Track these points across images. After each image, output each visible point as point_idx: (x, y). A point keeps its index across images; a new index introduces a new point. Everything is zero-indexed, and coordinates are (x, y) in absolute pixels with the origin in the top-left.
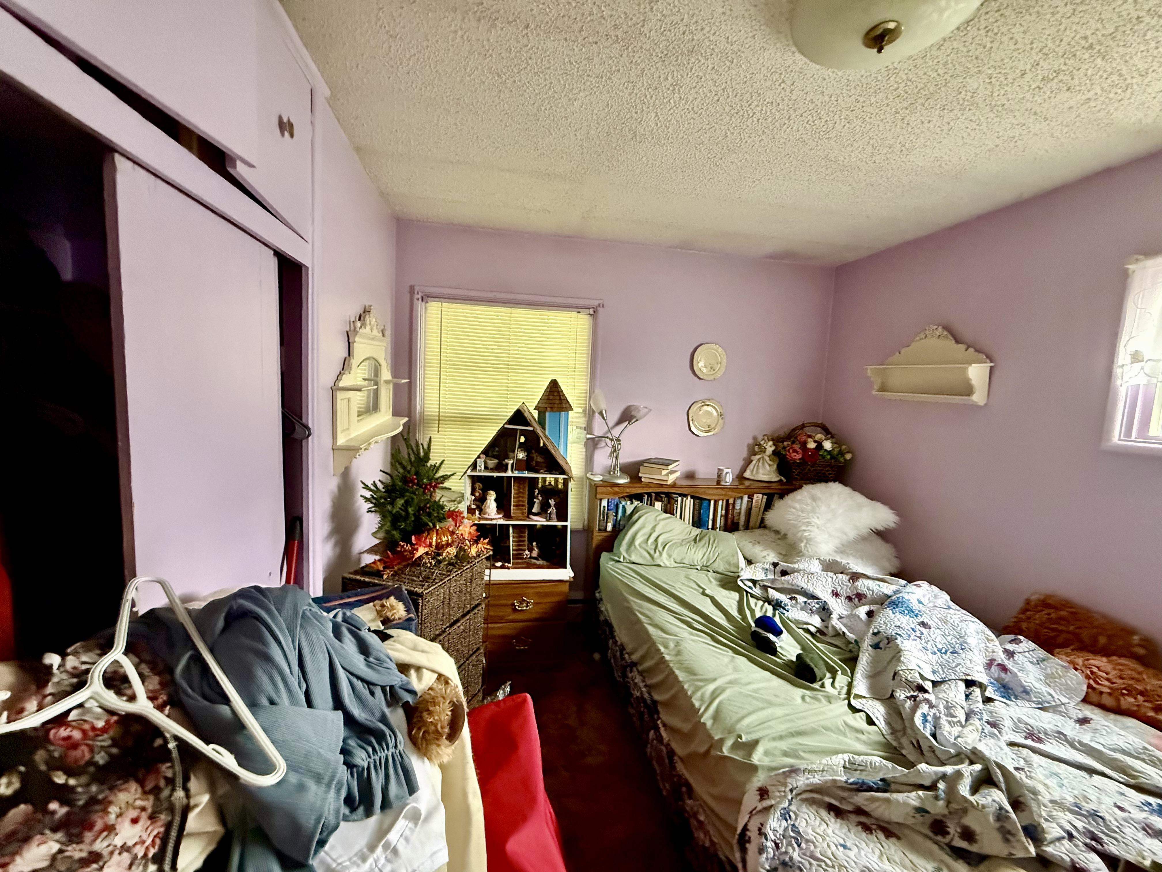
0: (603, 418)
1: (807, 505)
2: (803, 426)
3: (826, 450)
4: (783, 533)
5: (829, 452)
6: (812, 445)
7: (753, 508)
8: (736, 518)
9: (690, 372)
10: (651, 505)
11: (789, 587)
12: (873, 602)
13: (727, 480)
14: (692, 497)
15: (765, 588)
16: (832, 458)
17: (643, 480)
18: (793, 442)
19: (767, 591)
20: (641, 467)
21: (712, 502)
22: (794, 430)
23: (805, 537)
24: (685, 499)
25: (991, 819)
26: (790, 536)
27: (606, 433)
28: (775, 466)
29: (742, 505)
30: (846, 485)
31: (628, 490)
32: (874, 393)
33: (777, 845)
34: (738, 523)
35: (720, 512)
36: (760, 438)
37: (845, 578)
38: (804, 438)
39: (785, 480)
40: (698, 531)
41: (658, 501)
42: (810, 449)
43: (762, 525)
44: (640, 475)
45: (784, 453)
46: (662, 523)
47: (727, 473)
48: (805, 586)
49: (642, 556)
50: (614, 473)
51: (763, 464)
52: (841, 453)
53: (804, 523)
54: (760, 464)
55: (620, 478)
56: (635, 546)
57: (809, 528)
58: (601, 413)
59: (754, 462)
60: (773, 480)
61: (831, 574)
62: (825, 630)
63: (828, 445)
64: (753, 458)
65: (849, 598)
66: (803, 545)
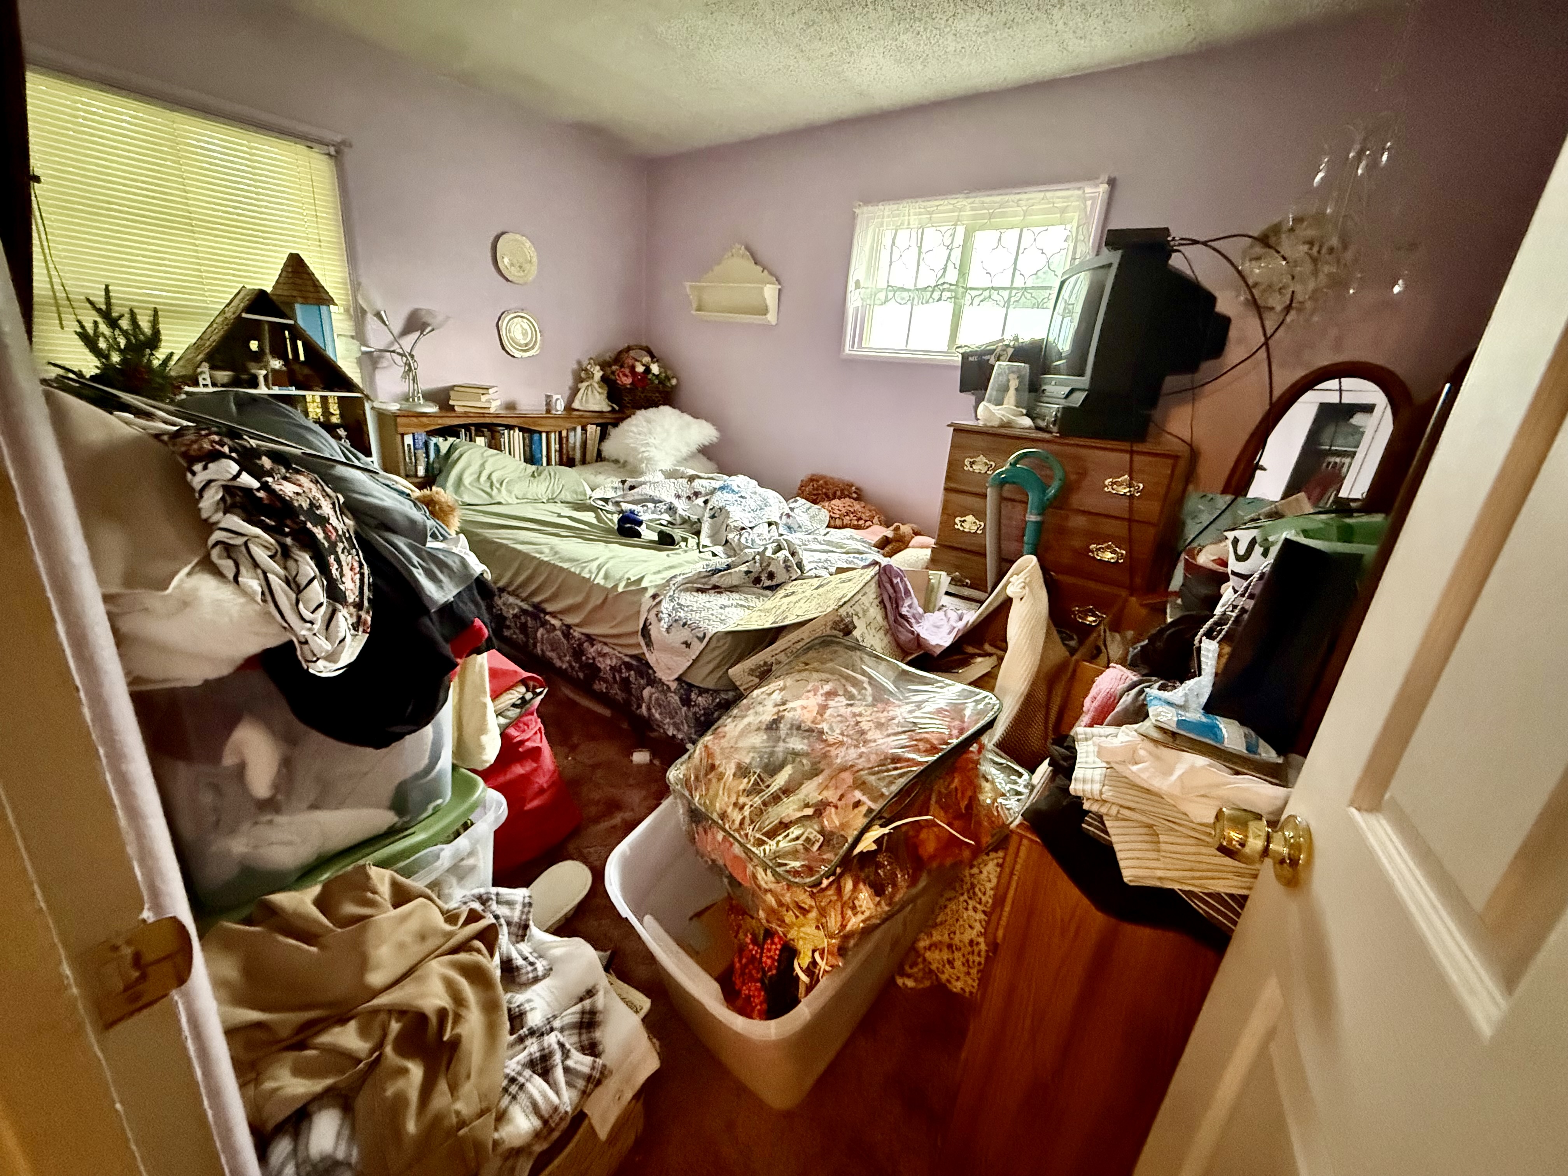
0: (384, 322)
1: (643, 427)
2: (629, 349)
3: (654, 374)
4: (622, 461)
5: (657, 376)
6: (640, 369)
7: (588, 441)
8: (571, 453)
9: (493, 269)
10: (471, 440)
11: (640, 497)
12: (707, 495)
13: (558, 408)
14: (521, 429)
15: (617, 503)
16: (660, 382)
17: (456, 408)
18: (622, 366)
19: (620, 506)
20: (452, 393)
21: (544, 435)
22: (620, 352)
23: (646, 458)
24: (512, 432)
25: (781, 563)
26: (631, 460)
27: (392, 344)
28: (606, 395)
29: (575, 439)
30: (674, 407)
31: (440, 421)
32: (694, 312)
33: (670, 615)
34: (574, 459)
35: (554, 446)
36: (585, 364)
37: (685, 481)
38: (631, 362)
39: (617, 408)
40: (534, 468)
41: (480, 436)
42: (639, 374)
43: (600, 457)
44: (451, 402)
45: (613, 377)
46: (491, 460)
47: (557, 400)
48: (653, 494)
49: (477, 496)
50: (414, 400)
51: (592, 392)
52: (668, 379)
53: (642, 445)
54: (590, 392)
55: (423, 406)
56: (465, 487)
57: (648, 449)
58: (378, 315)
59: (582, 391)
60: (604, 410)
61: (673, 480)
62: (674, 522)
63: (655, 369)
64: (580, 385)
65: (689, 498)
66: (644, 465)
